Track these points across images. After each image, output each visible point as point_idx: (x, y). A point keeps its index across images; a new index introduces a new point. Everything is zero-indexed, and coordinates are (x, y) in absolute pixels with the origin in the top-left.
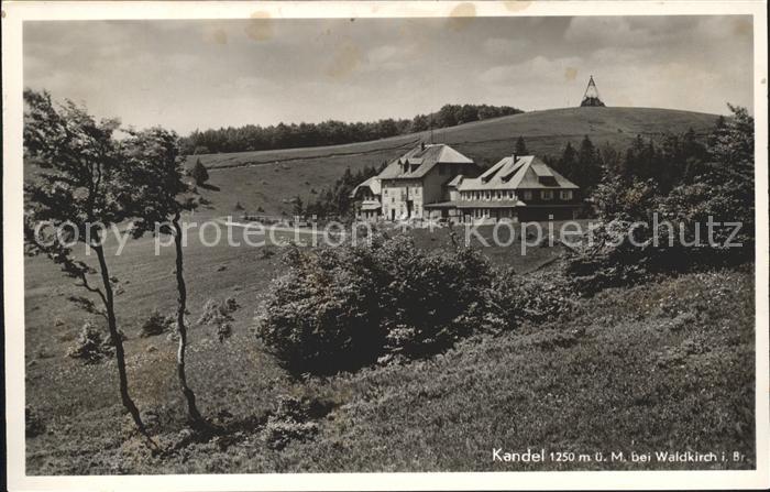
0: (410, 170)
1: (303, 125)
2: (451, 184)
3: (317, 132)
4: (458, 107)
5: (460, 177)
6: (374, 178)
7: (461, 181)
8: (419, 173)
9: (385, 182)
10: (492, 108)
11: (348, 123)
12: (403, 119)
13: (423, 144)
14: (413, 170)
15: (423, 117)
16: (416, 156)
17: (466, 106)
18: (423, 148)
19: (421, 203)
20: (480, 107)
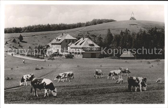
0: (58, 41)
2: (68, 45)
5: (71, 43)
6: (50, 43)
7: (71, 44)
8: (60, 42)
9: (52, 44)
14: (59, 41)
16: (61, 37)
18: (63, 35)
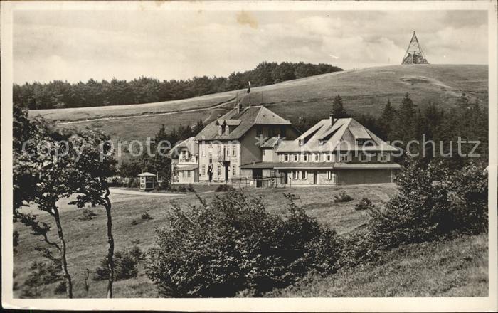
0: (227, 130)
1: (114, 82)
3: (130, 90)
4: (275, 65)
5: (277, 138)
6: (192, 138)
8: (238, 137)
10: (310, 65)
11: (161, 81)
12: (218, 77)
13: (241, 106)
14: (230, 132)
15: (239, 74)
16: (233, 117)
17: (283, 64)
18: (241, 110)
19: (238, 164)
20: (297, 65)
